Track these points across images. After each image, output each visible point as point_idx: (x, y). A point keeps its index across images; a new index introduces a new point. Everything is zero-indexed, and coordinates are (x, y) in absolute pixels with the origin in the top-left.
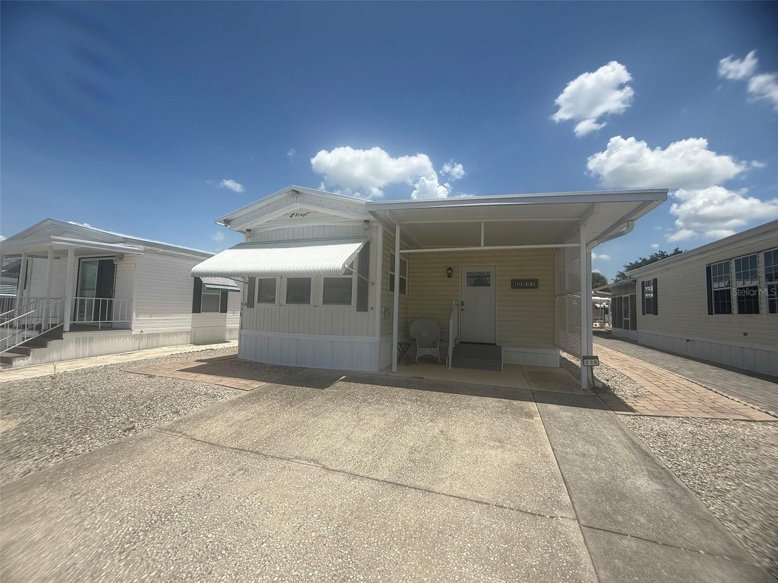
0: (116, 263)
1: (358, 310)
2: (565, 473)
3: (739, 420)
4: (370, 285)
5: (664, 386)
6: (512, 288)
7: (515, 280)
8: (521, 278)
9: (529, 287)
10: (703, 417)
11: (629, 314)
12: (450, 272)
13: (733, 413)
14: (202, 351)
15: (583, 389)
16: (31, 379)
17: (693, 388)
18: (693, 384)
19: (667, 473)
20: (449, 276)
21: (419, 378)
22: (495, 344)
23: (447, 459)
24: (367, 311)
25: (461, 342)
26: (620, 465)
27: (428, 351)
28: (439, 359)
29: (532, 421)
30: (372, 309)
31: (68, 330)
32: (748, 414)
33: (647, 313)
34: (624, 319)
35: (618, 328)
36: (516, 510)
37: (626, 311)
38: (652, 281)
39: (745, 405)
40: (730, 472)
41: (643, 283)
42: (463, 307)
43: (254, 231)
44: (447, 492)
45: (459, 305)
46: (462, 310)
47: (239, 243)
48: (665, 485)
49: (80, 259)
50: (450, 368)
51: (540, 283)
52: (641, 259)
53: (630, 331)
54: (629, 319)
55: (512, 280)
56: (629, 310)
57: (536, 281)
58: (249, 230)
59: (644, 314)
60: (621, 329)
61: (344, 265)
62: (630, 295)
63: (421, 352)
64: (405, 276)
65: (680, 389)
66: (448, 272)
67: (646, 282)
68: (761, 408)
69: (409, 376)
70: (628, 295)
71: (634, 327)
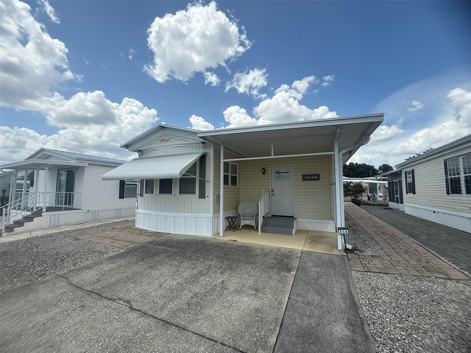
0: (74, 172)
1: (199, 198)
2: (286, 317)
3: (439, 278)
4: (206, 182)
5: (398, 248)
6: (303, 180)
7: (305, 175)
8: (308, 174)
9: (314, 180)
10: (413, 274)
11: (398, 193)
12: (264, 171)
13: (438, 272)
14: (121, 221)
15: (339, 250)
16: (17, 240)
17: (418, 251)
18: (420, 247)
19: (362, 321)
20: (264, 173)
21: (234, 241)
22: (293, 217)
23: (212, 304)
24: (205, 198)
25: (272, 216)
26: (330, 313)
27: (248, 222)
28: (255, 227)
29: (289, 274)
30: (208, 197)
31: (45, 211)
32: (448, 273)
33: (409, 192)
34: (395, 196)
35: (392, 202)
36: (232, 348)
37: (397, 191)
38: (411, 171)
39: (450, 265)
40: (408, 324)
41: (406, 172)
42: (273, 193)
43: (143, 151)
44: (195, 330)
45: (270, 192)
46: (273, 195)
47: (134, 159)
48: (354, 331)
49: (58, 170)
50: (260, 233)
51: (321, 177)
52: (417, 154)
53: (400, 204)
54: (399, 196)
55: (303, 175)
56: (399, 190)
57: (318, 175)
58: (140, 151)
59: (407, 193)
60: (394, 203)
61: (181, 171)
62: (399, 180)
63: (243, 223)
64: (237, 174)
65: (409, 251)
66: (263, 171)
67: (408, 171)
68: (461, 269)
69: (228, 239)
70: (397, 180)
71: (402, 202)
